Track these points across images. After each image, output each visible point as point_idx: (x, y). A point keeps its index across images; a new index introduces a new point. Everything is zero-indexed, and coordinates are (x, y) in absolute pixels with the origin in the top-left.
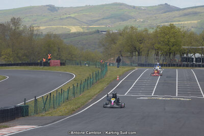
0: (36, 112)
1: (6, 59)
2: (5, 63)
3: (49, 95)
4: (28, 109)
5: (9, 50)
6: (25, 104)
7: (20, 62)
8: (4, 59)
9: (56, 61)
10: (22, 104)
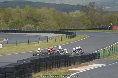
0: (104, 56)
1: (87, 26)
2: (86, 28)
3: (112, 47)
4: (100, 55)
5: (89, 21)
6: (98, 52)
7: (95, 28)
8: (86, 26)
9: (116, 27)
10: (96, 52)
